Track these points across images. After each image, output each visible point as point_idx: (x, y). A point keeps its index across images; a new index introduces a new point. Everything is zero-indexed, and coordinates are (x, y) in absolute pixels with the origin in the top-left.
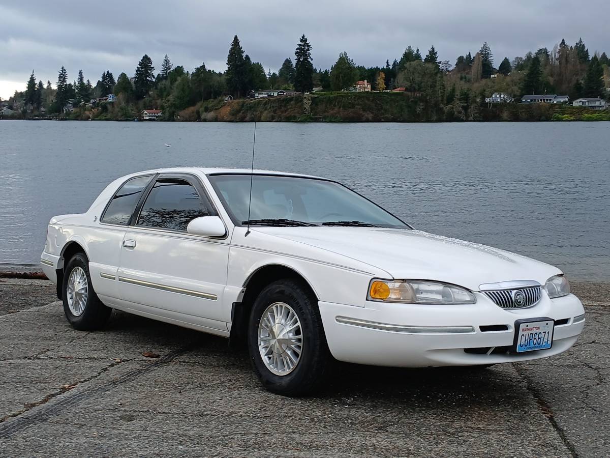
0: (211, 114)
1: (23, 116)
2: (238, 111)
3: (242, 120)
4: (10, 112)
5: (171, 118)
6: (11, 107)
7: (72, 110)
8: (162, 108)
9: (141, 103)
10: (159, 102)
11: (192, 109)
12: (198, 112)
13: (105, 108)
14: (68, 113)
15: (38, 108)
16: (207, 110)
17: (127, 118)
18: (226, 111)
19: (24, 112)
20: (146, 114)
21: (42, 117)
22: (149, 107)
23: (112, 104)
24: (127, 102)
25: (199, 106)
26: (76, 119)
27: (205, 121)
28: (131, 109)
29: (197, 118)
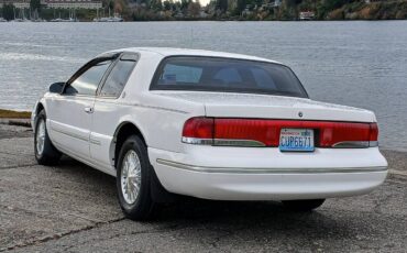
0: (353, 15)
1: (214, 18)
2: (376, 12)
3: (379, 19)
4: (206, 15)
5: (321, 18)
6: (206, 12)
7: (248, 13)
8: (315, 10)
9: (299, 7)
10: (313, 5)
11: (339, 10)
12: (343, 13)
13: (272, 11)
14: (245, 16)
15: (224, 12)
16: (350, 11)
17: (288, 18)
18: (366, 11)
19: (215, 15)
20: (302, 15)
21: (227, 19)
22: (305, 10)
23: (277, 8)
24: (289, 5)
25: (344, 8)
26: (250, 19)
27: (349, 19)
28: (291, 12)
29: (342, 17)
